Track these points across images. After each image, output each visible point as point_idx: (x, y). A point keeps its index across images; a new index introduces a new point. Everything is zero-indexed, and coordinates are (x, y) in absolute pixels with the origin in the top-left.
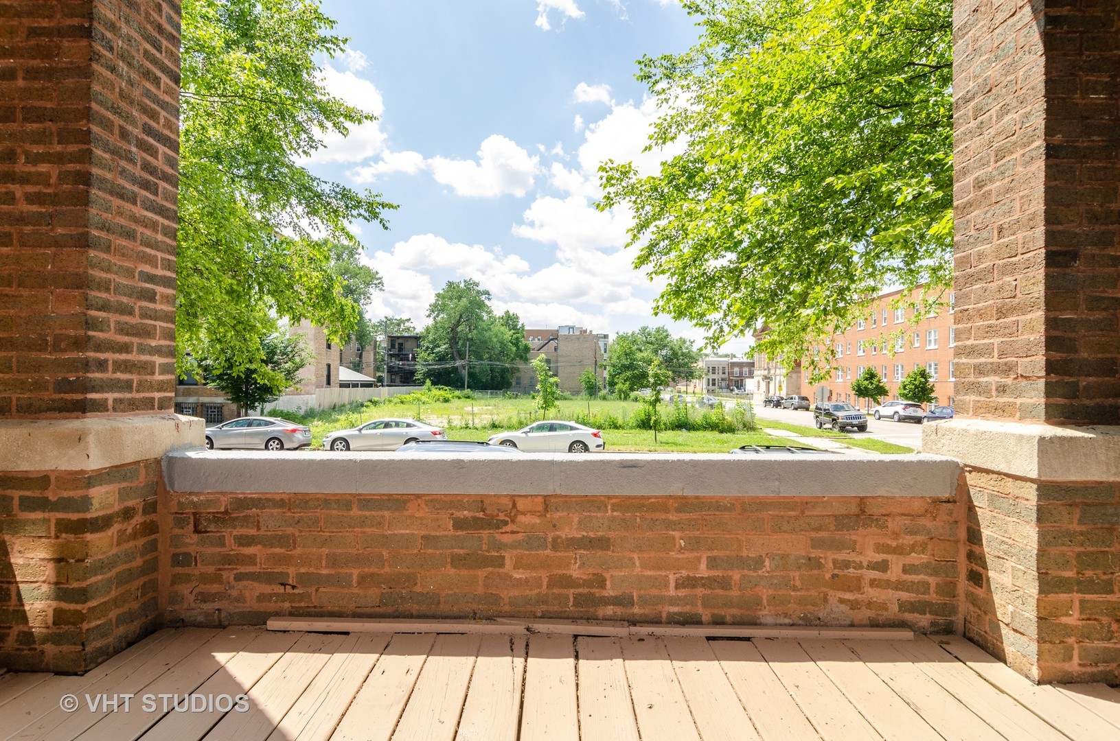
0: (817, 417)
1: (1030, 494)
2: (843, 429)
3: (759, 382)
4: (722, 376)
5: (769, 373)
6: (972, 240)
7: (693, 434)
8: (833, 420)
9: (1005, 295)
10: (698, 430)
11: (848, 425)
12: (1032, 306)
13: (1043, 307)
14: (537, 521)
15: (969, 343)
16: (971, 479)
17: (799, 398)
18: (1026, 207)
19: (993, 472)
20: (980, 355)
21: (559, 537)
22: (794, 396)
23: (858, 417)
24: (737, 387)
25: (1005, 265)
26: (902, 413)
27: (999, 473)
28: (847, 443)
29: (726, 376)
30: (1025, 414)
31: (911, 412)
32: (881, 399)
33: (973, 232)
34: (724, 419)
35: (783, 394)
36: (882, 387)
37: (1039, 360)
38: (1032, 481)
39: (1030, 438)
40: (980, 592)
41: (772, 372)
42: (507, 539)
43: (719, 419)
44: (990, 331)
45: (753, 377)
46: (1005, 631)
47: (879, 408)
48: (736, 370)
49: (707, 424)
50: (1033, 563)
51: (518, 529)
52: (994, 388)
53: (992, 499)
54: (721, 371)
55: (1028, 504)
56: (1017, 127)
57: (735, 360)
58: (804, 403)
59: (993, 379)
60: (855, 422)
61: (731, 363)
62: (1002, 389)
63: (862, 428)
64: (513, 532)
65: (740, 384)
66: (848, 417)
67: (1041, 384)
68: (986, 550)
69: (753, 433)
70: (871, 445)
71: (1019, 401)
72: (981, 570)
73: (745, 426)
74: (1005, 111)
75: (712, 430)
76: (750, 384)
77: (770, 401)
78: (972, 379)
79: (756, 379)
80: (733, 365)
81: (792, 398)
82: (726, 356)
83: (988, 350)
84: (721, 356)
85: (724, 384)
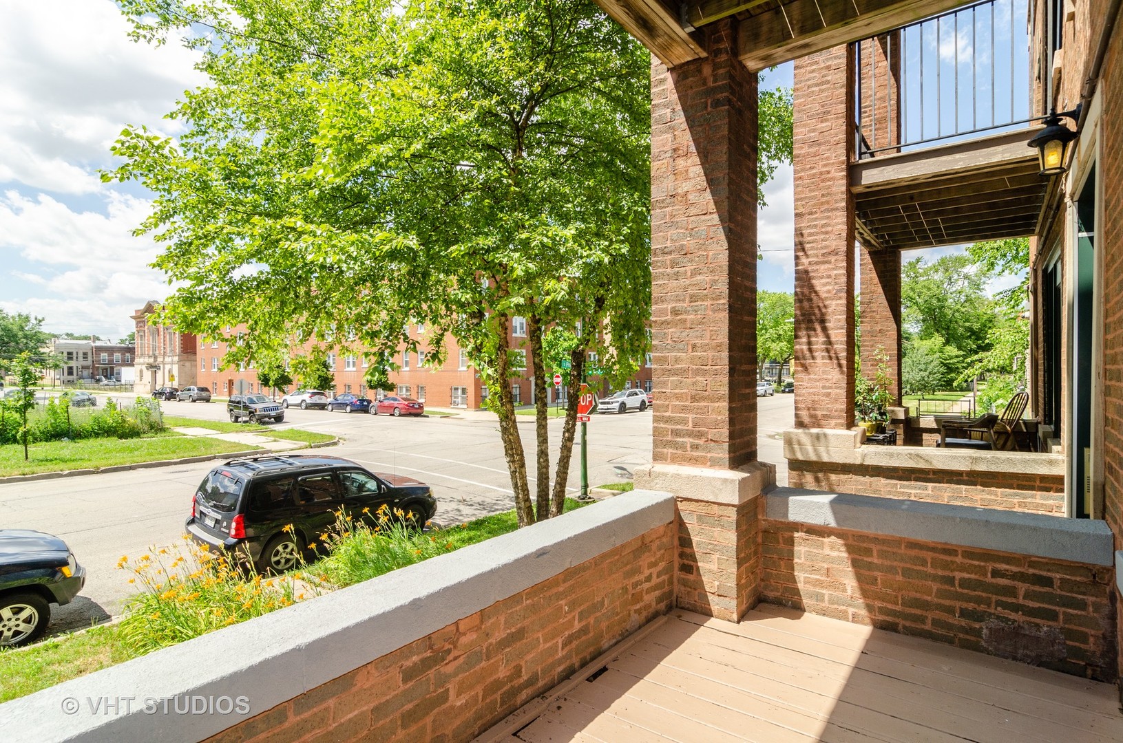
0: (231, 410)
1: (733, 514)
2: (261, 421)
3: (141, 371)
4: (81, 362)
5: (155, 360)
6: (669, 347)
7: (82, 444)
8: (250, 413)
9: (698, 388)
10: (86, 437)
11: (265, 416)
12: (720, 399)
13: (727, 400)
14: (475, 636)
15: (667, 414)
16: (681, 506)
17: (198, 389)
18: (714, 337)
19: (702, 501)
20: (677, 423)
21: (491, 644)
22: (192, 387)
23: (276, 408)
24: (106, 377)
25: (698, 369)
26: (309, 401)
27: (707, 502)
28: (273, 436)
29: (89, 363)
30: (714, 463)
31: (317, 400)
32: (286, 388)
33: (669, 342)
34: (124, 421)
35: (176, 384)
36: (287, 377)
37: (725, 432)
38: (733, 506)
39: (733, 481)
40: (691, 577)
41: (160, 359)
42: (449, 669)
43: (117, 422)
44: (684, 409)
45: (133, 365)
46: (710, 597)
47: (286, 397)
48: (104, 356)
49: (100, 429)
50: (734, 554)
51: (459, 653)
52: (689, 445)
53: (700, 518)
54: (81, 355)
55: (730, 519)
56: (708, 286)
57: (98, 343)
58: (204, 394)
59: (688, 441)
60: (273, 413)
61: (96, 347)
62: (695, 447)
63: (279, 419)
64: (455, 658)
65: (109, 372)
66: (266, 409)
67: (726, 446)
68: (696, 550)
69: (163, 435)
70: (294, 435)
71: (709, 455)
72: (692, 563)
73: (152, 427)
74: (696, 272)
75: (108, 436)
76: (127, 374)
77: (160, 393)
78: (669, 438)
79: (137, 368)
80: (100, 350)
81: (189, 390)
82: (86, 338)
83: (685, 421)
84: (77, 338)
85: (86, 373)
